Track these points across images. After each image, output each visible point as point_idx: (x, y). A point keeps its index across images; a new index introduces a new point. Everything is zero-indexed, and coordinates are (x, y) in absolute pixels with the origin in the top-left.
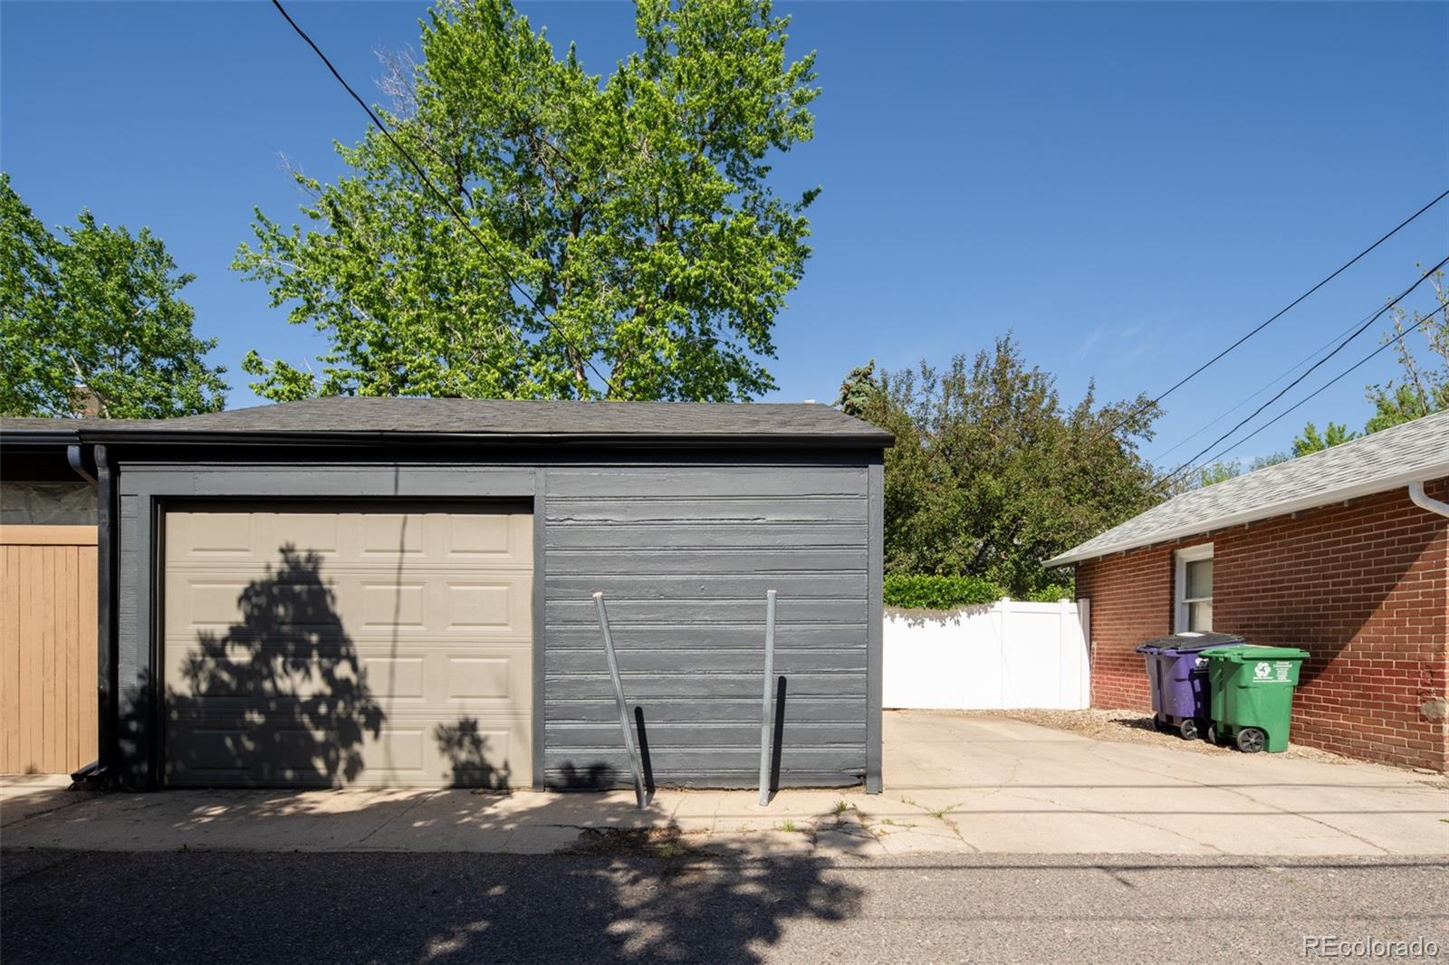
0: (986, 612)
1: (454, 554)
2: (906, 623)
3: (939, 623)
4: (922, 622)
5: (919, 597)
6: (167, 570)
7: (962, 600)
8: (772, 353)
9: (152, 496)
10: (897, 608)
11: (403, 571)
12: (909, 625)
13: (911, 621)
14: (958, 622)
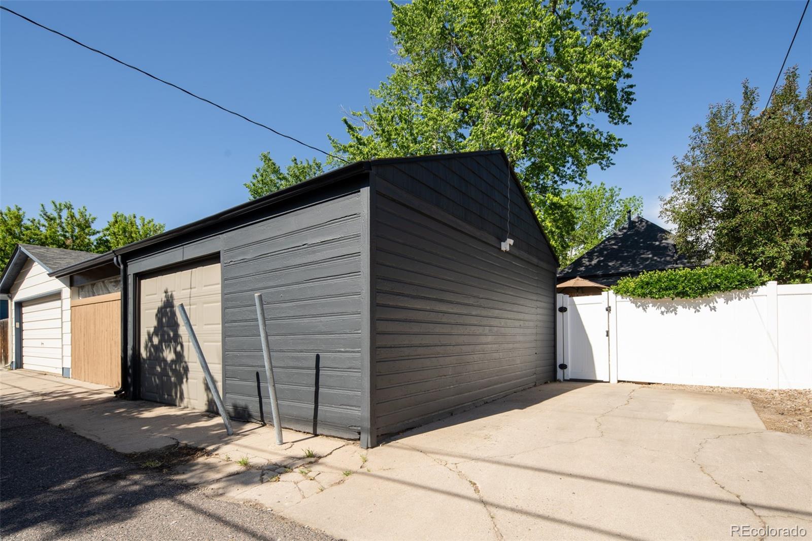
0: (747, 297)
1: (206, 288)
2: (659, 311)
3: (692, 310)
4: (675, 310)
5: (666, 289)
6: (141, 305)
7: (717, 288)
8: (627, 121)
9: (134, 274)
10: (648, 299)
11: (191, 298)
12: (662, 313)
13: (663, 309)
14: (714, 309)
